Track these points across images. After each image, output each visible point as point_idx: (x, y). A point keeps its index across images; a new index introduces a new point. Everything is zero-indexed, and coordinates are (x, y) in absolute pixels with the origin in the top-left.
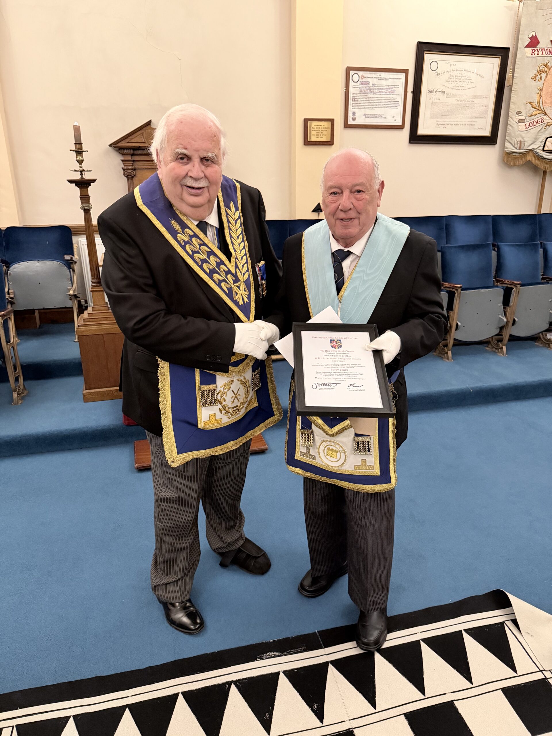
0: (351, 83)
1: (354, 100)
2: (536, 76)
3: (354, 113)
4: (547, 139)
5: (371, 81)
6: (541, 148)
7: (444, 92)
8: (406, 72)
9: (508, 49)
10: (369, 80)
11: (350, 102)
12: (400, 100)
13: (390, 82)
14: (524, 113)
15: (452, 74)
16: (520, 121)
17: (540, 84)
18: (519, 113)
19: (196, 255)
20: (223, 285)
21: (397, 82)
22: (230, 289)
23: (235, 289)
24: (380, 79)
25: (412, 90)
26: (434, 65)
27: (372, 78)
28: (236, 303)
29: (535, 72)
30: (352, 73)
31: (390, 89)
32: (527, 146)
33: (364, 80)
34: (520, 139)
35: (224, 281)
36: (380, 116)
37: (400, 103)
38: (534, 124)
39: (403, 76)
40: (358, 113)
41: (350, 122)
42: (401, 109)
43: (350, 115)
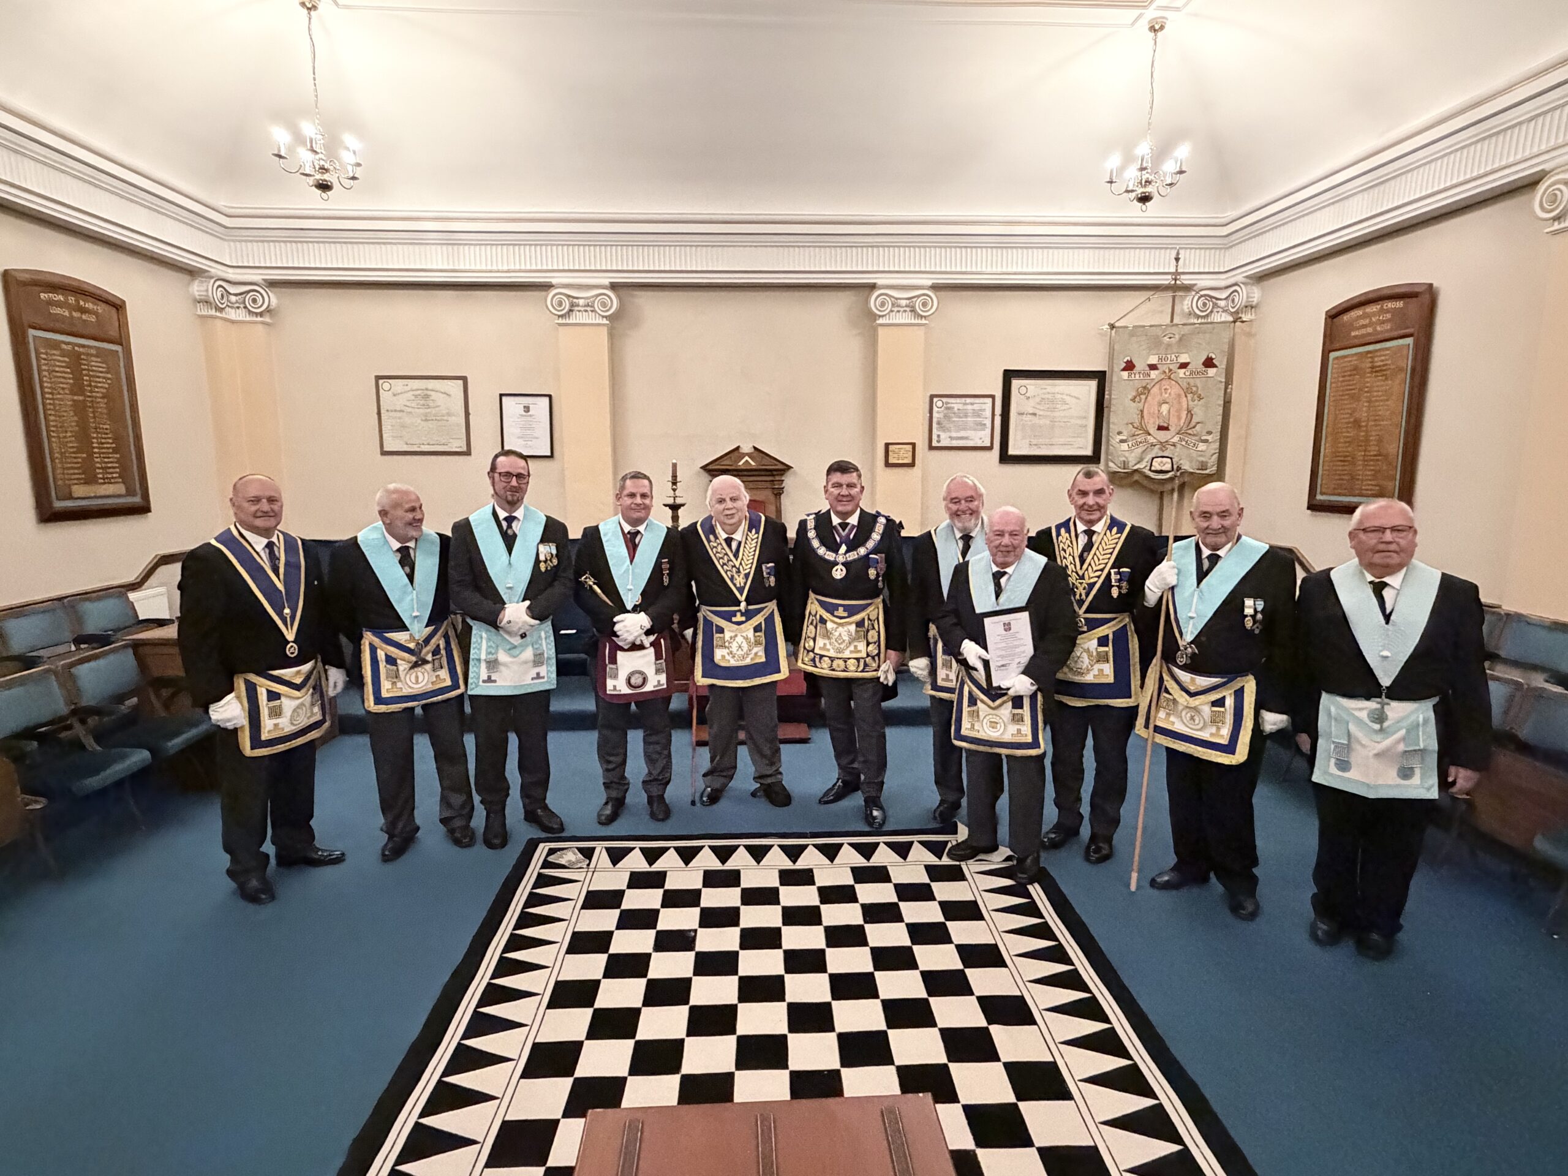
0: (935, 409)
1: (939, 423)
2: (1135, 397)
3: (939, 436)
4: (1153, 459)
5: (956, 407)
6: (1148, 468)
7: (1035, 414)
8: (993, 397)
9: (1104, 372)
10: (954, 405)
11: (935, 425)
12: (988, 423)
13: (976, 407)
14: (1125, 433)
15: (1043, 396)
16: (1122, 441)
17: (1141, 405)
18: (1119, 433)
21: (984, 407)
24: (965, 404)
25: (1001, 413)
26: (1023, 391)
27: (956, 404)
29: (1134, 394)
30: (935, 400)
31: (977, 414)
32: (1133, 465)
33: (948, 405)
34: (1124, 459)
36: (966, 438)
37: (987, 425)
38: (1138, 444)
39: (989, 400)
40: (943, 436)
41: (935, 444)
42: (989, 431)
43: (935, 437)
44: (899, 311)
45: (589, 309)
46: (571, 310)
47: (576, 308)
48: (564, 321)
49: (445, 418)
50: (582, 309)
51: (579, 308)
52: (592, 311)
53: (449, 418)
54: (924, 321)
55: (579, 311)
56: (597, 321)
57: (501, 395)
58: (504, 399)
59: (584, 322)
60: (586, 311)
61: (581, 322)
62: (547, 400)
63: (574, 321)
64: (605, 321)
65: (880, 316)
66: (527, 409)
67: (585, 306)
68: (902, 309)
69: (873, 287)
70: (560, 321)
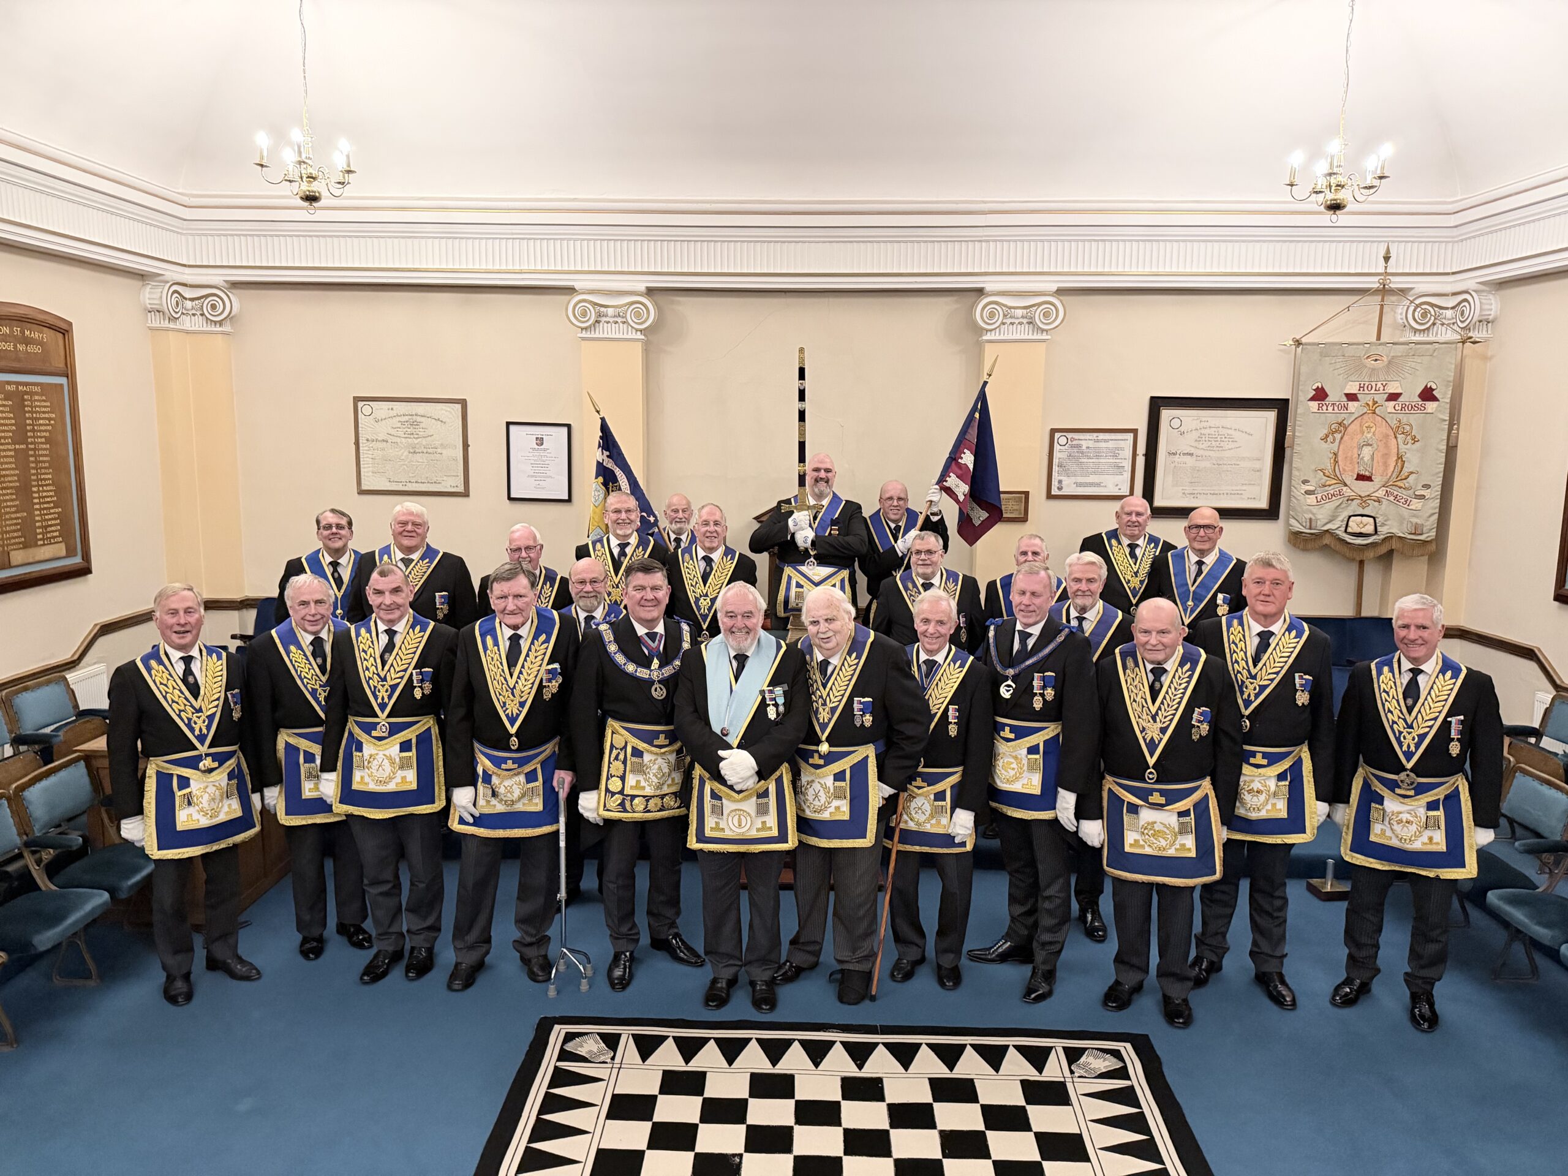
0: (1056, 447)
1: (1060, 466)
2: (1327, 436)
3: (1060, 482)
4: (1350, 517)
5: (1084, 444)
6: (1343, 529)
7: (1191, 455)
8: (1135, 432)
9: (1287, 400)
10: (1081, 442)
11: (1055, 468)
12: (1127, 464)
13: (1111, 445)
14: (1313, 482)
15: (1203, 431)
16: (1308, 493)
17: (1335, 447)
18: (1305, 482)
21: (1122, 444)
24: (1098, 441)
25: (1144, 452)
26: (1176, 423)
27: (1086, 441)
29: (1326, 432)
30: (1057, 435)
31: (1114, 453)
32: (1321, 525)
33: (1074, 443)
34: (1311, 516)
36: (1098, 485)
37: (1126, 468)
38: (1329, 497)
39: (1130, 437)
40: (1066, 481)
41: (1055, 491)
42: (1127, 475)
43: (1055, 484)
44: (1012, 324)
45: (619, 320)
46: (597, 322)
47: (604, 319)
48: (588, 335)
49: (439, 450)
50: (611, 320)
51: (607, 319)
52: (624, 323)
53: (444, 452)
54: (1044, 336)
55: (608, 322)
56: (630, 336)
57: (508, 424)
58: (512, 427)
59: (614, 336)
60: (616, 322)
61: (610, 336)
62: (565, 429)
63: (601, 336)
64: (639, 336)
65: (987, 331)
66: (540, 441)
67: (615, 316)
68: (1017, 321)
69: (980, 292)
70: (584, 335)
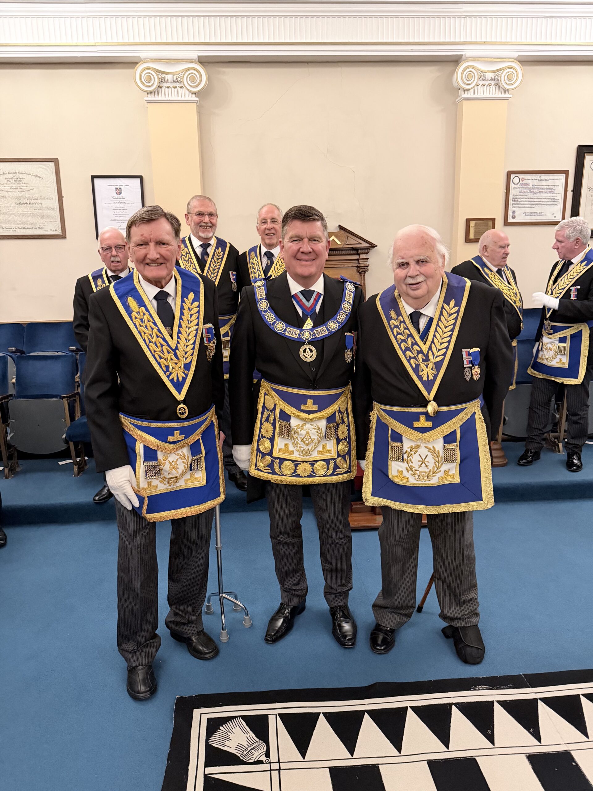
0: (512, 185)
1: (514, 200)
3: (514, 212)
5: (531, 183)
8: (566, 173)
10: (529, 181)
11: (511, 202)
12: (561, 198)
13: (550, 183)
19: (399, 336)
20: (412, 361)
21: (557, 182)
22: (418, 366)
23: (422, 366)
24: (541, 180)
25: (572, 189)
27: (533, 180)
28: (420, 378)
30: (512, 176)
31: (551, 190)
33: (524, 182)
35: (414, 358)
36: (540, 214)
37: (560, 201)
39: (563, 176)
40: (518, 212)
41: (510, 220)
42: (560, 206)
43: (510, 214)
44: (483, 85)
45: (178, 85)
46: (160, 87)
47: (165, 85)
48: (153, 98)
49: (39, 201)
50: (171, 85)
51: (168, 84)
52: (181, 87)
53: (43, 202)
54: (507, 95)
55: (168, 87)
56: (187, 98)
57: (93, 177)
58: (96, 181)
59: (174, 98)
60: (175, 87)
61: (170, 98)
62: (138, 181)
63: (163, 98)
64: (194, 98)
65: (465, 90)
66: (119, 191)
67: (174, 82)
68: (487, 83)
69: (456, 61)
70: (150, 98)
